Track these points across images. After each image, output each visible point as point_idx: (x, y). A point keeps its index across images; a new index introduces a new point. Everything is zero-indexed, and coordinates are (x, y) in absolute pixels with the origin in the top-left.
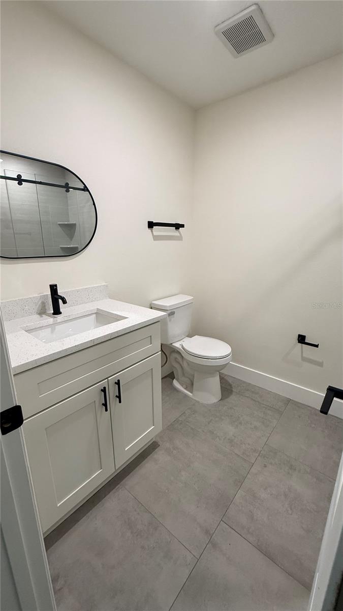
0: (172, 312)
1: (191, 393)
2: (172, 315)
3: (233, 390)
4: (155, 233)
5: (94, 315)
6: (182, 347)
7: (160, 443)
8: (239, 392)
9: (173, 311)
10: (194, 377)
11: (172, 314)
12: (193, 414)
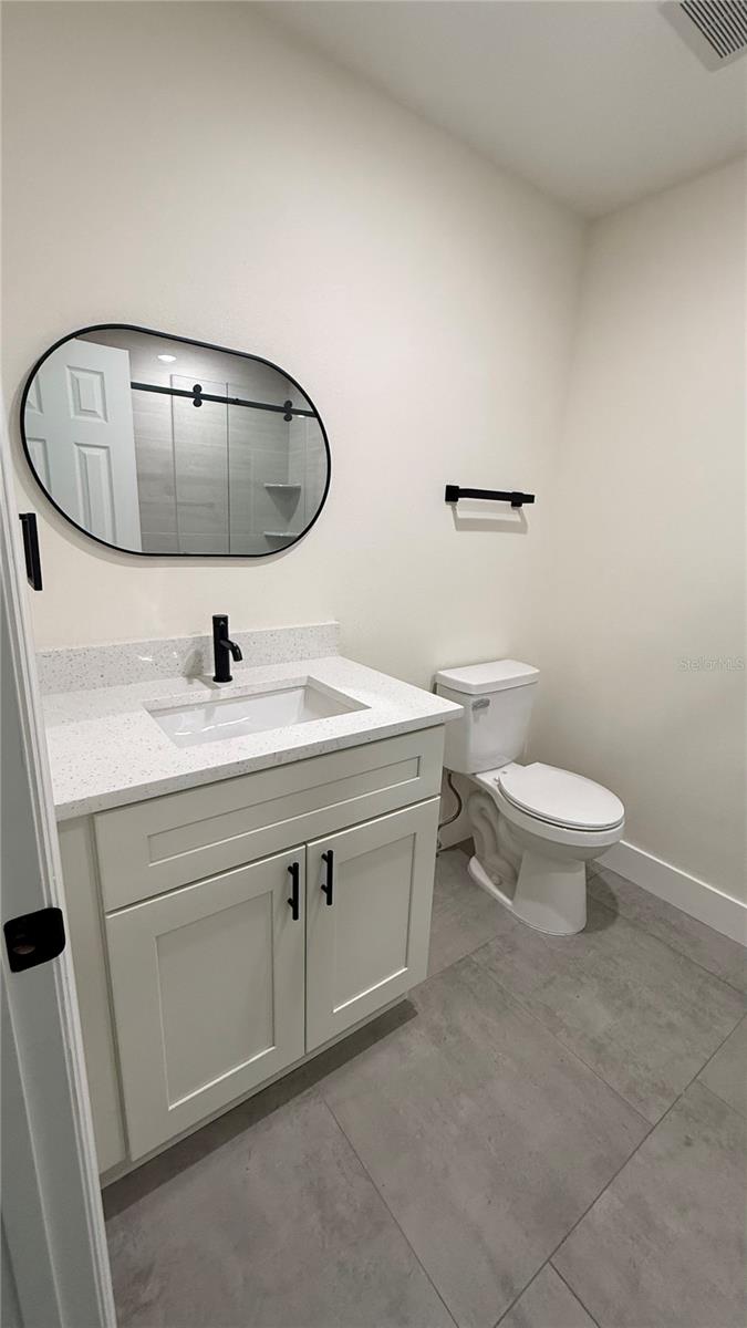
0: (481, 701)
1: (511, 898)
2: (481, 707)
3: (620, 912)
4: (460, 515)
5: (301, 691)
6: (500, 786)
7: (419, 1007)
8: (636, 919)
9: (485, 697)
10: (521, 860)
11: (483, 704)
12: (509, 952)
